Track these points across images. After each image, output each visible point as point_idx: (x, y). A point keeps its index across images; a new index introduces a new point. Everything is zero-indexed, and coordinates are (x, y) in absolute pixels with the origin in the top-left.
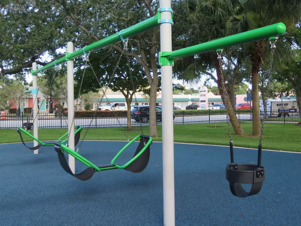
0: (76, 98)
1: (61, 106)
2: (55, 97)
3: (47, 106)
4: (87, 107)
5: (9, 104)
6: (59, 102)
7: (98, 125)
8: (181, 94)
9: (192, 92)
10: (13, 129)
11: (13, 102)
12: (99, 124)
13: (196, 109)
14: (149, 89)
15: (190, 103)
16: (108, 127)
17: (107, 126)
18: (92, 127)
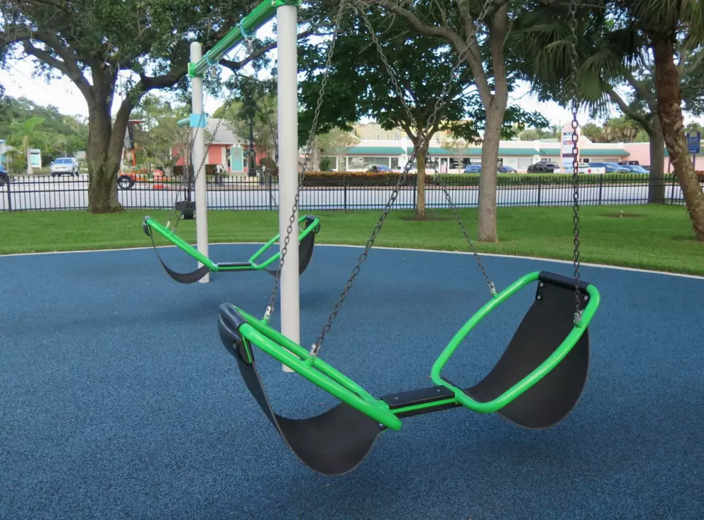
0: (302, 144)
1: (273, 162)
2: (259, 143)
3: (245, 161)
4: (325, 165)
5: (172, 155)
6: (269, 153)
7: (349, 205)
8: (515, 140)
9: (538, 136)
10: (169, 210)
11: (179, 152)
12: (351, 203)
13: (552, 171)
14: (464, 124)
15: (537, 160)
16: (372, 209)
17: (370, 207)
18: (337, 210)
